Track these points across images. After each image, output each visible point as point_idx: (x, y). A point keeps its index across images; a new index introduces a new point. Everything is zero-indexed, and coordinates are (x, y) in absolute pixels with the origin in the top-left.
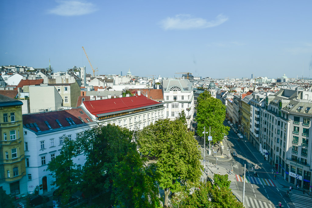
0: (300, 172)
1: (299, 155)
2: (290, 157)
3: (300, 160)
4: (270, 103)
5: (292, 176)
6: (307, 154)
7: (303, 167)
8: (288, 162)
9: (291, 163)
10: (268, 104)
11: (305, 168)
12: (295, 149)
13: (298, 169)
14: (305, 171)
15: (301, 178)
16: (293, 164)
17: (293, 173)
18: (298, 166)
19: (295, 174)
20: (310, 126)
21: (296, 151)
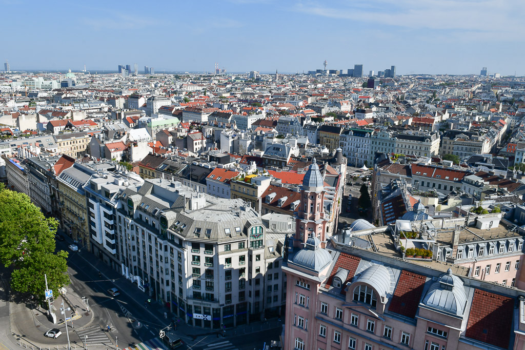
0: (207, 311)
1: (203, 290)
2: (191, 294)
3: (205, 296)
4: (137, 209)
5: (198, 318)
6: (213, 287)
7: (210, 305)
8: (191, 302)
9: (194, 303)
10: (135, 211)
11: (214, 306)
12: (196, 284)
13: (204, 308)
14: (213, 309)
15: (209, 318)
16: (197, 303)
17: (198, 315)
18: (205, 304)
19: (202, 315)
20: (214, 254)
21: (198, 285)
